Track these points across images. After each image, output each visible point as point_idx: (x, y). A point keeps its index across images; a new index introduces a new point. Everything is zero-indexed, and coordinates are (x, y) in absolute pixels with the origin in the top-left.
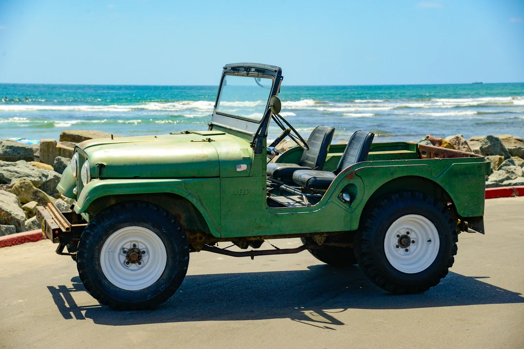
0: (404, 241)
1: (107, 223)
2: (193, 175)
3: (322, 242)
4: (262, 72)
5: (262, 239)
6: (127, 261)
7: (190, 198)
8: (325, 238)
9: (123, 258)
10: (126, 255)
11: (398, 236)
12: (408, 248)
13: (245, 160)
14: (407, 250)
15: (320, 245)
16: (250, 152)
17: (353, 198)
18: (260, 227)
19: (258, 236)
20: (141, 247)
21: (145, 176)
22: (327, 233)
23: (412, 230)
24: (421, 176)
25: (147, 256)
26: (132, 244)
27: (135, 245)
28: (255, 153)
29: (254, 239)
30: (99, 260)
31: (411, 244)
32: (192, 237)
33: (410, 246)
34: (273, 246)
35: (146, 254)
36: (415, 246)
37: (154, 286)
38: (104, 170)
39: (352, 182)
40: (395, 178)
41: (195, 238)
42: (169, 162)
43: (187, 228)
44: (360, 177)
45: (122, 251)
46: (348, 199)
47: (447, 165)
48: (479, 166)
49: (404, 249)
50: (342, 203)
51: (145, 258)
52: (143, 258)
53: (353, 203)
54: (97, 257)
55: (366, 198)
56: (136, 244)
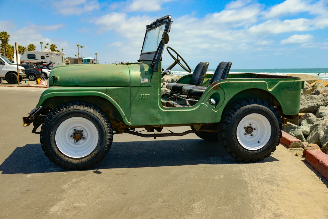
0: (249, 130)
2: (112, 84)
3: (199, 129)
5: (161, 126)
7: (110, 100)
8: (201, 127)
12: (252, 133)
13: (147, 76)
15: (197, 131)
16: (150, 71)
17: (217, 101)
18: (157, 120)
19: (158, 125)
21: (82, 85)
22: (202, 123)
24: (261, 89)
28: (154, 71)
31: (253, 130)
32: (117, 125)
34: (169, 131)
36: (256, 132)
38: (57, 81)
39: (217, 91)
40: (245, 89)
41: (120, 125)
43: (114, 119)
44: (222, 89)
46: (214, 103)
47: (278, 82)
48: (298, 83)
50: (210, 104)
53: (217, 105)
55: (226, 102)
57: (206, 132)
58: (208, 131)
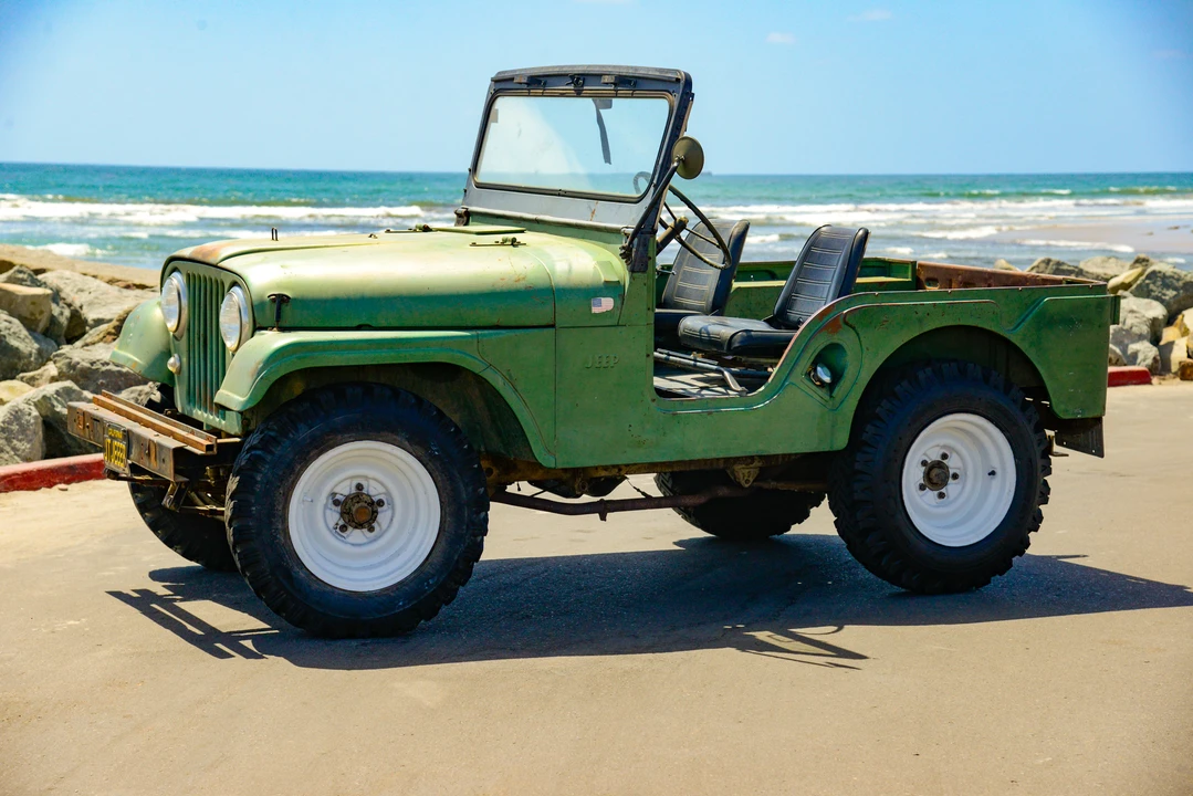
0: (937, 476)
1: (304, 433)
2: (494, 321)
3: (751, 480)
4: (631, 84)
5: (622, 473)
6: (341, 522)
7: (489, 376)
8: (757, 471)
9: (334, 517)
10: (339, 509)
11: (924, 463)
12: (943, 490)
13: (611, 288)
14: (941, 496)
15: (747, 486)
16: (619, 270)
17: (837, 375)
18: (640, 444)
19: (614, 466)
20: (374, 490)
21: (384, 324)
23: (952, 449)
24: (980, 326)
25: (389, 513)
26: (355, 482)
27: (359, 487)
28: (632, 271)
29: (603, 473)
30: (285, 519)
31: (950, 481)
33: (949, 487)
34: (638, 490)
35: (385, 507)
36: (959, 487)
37: (412, 581)
38: (286, 309)
39: (836, 339)
40: (926, 329)
42: (437, 291)
44: (854, 328)
45: (331, 501)
46: (827, 379)
47: (1034, 302)
48: (1100, 304)
49: (936, 493)
50: (814, 387)
51: (383, 516)
52: (380, 517)
53: (837, 389)
54: (280, 513)
55: (866, 377)
56: (364, 483)
57: (775, 490)
58: (782, 486)
